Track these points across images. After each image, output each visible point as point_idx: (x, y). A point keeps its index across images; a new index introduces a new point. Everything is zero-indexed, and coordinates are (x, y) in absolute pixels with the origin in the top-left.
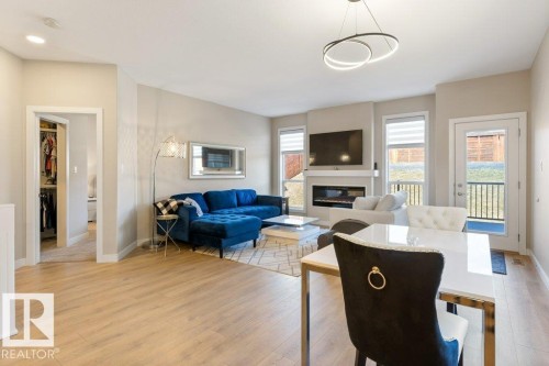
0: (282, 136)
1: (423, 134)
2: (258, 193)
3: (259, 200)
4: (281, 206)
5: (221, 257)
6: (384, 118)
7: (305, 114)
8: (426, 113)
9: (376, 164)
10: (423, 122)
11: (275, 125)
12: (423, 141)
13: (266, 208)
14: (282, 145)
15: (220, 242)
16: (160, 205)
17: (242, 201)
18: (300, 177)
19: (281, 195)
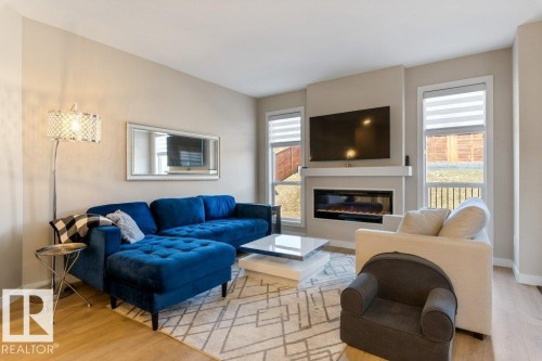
0: (271, 123)
1: (482, 112)
2: (238, 201)
3: (239, 211)
4: (269, 220)
5: (155, 327)
6: (421, 90)
7: (303, 91)
8: (489, 79)
9: (407, 158)
10: (482, 93)
11: (262, 108)
12: (482, 122)
13: (247, 222)
14: (271, 135)
15: (151, 300)
16: (60, 225)
17: (213, 212)
18: (296, 177)
19: (270, 203)
